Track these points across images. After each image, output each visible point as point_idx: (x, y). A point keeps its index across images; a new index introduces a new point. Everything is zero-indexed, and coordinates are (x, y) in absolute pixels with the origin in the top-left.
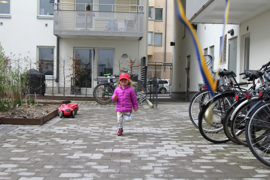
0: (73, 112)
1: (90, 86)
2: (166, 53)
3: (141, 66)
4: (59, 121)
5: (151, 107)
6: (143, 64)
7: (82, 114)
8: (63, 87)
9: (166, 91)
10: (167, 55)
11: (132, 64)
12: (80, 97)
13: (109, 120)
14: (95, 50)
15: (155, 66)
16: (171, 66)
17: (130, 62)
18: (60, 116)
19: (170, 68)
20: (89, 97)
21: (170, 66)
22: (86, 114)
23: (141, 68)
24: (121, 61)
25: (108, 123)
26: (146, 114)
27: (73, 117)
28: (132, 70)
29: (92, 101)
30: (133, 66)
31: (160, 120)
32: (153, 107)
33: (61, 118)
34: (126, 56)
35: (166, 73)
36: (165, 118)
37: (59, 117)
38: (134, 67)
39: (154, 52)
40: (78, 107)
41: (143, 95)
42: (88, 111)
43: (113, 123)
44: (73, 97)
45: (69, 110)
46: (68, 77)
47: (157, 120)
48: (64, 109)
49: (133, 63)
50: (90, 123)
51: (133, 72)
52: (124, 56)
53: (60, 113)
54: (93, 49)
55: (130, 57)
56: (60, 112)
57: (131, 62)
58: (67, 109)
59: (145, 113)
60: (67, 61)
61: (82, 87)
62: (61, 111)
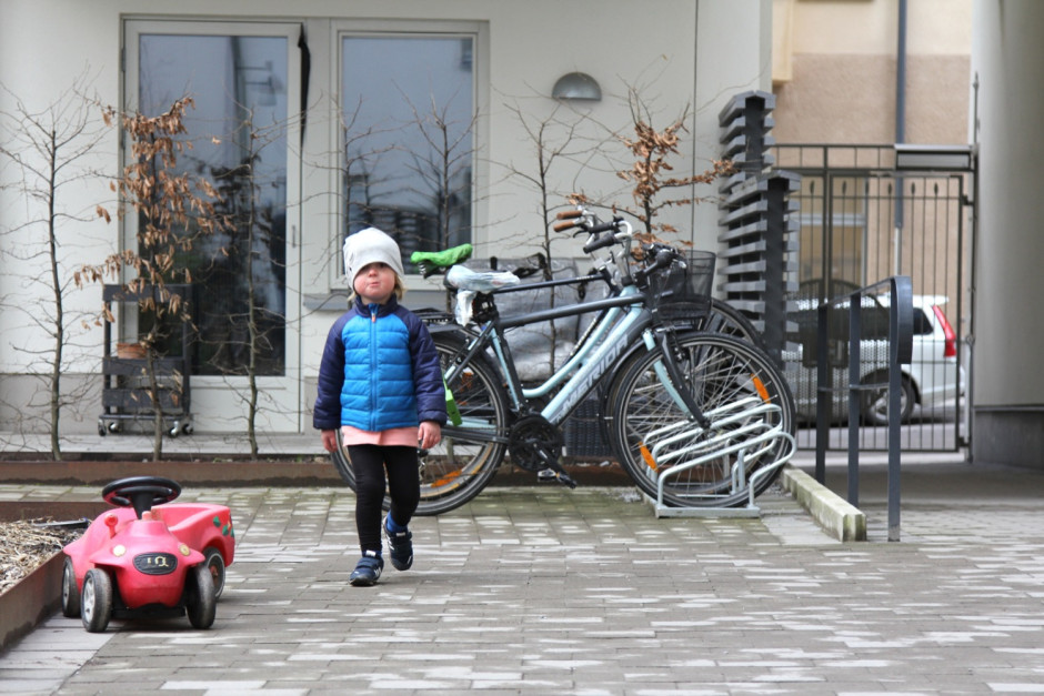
0: (205, 579)
1: (271, 359)
2: (909, 64)
3: (729, 174)
4: (89, 656)
5: (846, 533)
6: (740, 158)
7: (260, 598)
8: (51, 369)
9: (916, 396)
10: (920, 83)
11: (654, 157)
12: (196, 456)
13: (523, 640)
14: (311, 45)
15: (819, 182)
16: (967, 177)
17: (636, 139)
18: (89, 617)
19: (955, 192)
20: (275, 457)
21: (956, 172)
22: (299, 599)
23: (728, 191)
24: (554, 136)
25: (523, 662)
26: (824, 588)
27: (201, 621)
28: (650, 212)
29: (308, 491)
30: (663, 176)
31: (964, 637)
32: (861, 536)
33: (95, 628)
34: (589, 94)
35: (907, 238)
36: (1008, 623)
37: (78, 623)
38: (671, 183)
39: (796, 55)
40: (229, 534)
41: (763, 430)
42: (301, 571)
43: (567, 665)
44: (138, 457)
45: (171, 558)
46: (86, 279)
47: (939, 637)
48: (120, 555)
49: (663, 147)
50: (375, 670)
51: (665, 228)
52: (572, 94)
53: (90, 587)
54: (293, 33)
55: (634, 95)
56: (87, 578)
57: (648, 140)
58: (153, 555)
59: (814, 582)
60: (81, 141)
61: (196, 373)
62: (98, 566)
